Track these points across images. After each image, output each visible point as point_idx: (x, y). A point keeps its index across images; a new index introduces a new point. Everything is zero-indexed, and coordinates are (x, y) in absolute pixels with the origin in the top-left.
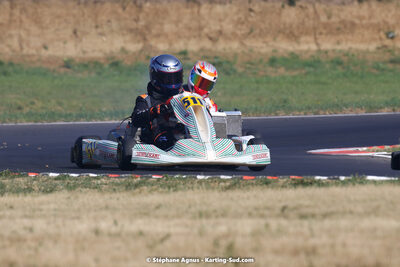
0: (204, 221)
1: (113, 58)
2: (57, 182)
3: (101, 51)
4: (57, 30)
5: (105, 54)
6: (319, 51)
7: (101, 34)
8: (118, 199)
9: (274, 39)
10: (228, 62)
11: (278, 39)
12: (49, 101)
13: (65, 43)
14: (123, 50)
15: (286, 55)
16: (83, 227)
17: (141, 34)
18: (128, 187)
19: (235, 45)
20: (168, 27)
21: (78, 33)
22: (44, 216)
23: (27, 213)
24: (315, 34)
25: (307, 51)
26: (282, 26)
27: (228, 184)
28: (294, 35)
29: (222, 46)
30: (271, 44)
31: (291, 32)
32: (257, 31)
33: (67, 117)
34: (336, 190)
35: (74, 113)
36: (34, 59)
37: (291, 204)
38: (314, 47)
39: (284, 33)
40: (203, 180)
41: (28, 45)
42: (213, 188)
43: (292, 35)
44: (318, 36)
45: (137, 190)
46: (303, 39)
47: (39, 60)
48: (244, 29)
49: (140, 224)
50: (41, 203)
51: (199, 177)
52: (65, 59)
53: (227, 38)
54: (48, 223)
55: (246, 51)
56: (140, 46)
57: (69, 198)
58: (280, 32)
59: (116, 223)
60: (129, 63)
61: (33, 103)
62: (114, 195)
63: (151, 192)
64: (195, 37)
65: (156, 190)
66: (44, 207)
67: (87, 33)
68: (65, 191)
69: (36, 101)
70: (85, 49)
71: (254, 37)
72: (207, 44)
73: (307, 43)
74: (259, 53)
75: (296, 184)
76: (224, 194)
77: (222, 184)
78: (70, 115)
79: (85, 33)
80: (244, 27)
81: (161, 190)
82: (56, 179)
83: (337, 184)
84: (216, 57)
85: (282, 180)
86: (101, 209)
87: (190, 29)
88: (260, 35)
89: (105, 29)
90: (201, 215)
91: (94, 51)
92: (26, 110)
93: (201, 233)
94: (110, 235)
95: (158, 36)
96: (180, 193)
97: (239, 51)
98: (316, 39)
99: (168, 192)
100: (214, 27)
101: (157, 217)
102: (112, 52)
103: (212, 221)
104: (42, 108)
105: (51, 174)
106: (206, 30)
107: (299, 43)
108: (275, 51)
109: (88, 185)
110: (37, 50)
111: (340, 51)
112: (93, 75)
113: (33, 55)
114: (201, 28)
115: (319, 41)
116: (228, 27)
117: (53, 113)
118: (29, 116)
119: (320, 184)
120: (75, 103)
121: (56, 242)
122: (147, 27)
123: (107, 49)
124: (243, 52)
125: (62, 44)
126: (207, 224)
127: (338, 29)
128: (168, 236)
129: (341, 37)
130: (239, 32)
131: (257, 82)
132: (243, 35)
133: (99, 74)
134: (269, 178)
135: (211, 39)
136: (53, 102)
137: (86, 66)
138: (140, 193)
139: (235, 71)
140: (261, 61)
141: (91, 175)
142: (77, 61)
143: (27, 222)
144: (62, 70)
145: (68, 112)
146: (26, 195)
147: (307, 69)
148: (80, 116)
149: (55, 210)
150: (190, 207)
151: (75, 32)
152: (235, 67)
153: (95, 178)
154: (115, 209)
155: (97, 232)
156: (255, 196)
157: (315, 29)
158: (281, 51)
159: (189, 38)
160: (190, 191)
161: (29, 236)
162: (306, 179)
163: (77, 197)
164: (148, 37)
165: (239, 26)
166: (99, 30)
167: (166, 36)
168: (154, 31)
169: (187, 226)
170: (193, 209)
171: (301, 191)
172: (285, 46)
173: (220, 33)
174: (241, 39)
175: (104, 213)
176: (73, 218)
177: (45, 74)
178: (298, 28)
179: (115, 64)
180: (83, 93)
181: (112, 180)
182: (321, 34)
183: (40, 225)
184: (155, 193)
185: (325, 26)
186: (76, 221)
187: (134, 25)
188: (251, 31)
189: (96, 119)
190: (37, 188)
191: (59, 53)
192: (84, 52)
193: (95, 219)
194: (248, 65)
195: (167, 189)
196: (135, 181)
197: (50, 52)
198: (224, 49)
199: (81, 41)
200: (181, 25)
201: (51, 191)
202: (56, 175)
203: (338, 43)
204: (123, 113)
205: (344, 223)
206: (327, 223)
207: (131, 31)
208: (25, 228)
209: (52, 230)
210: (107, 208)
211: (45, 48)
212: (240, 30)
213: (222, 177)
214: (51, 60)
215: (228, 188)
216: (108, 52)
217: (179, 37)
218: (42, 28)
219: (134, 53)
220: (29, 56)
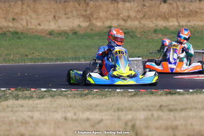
0: (120, 113)
1: (74, 30)
2: (45, 93)
3: (67, 26)
4: (46, 16)
5: (70, 28)
6: (179, 26)
7: (68, 18)
8: (76, 102)
9: (156, 20)
10: (133, 32)
11: (158, 20)
12: (42, 52)
13: (49, 22)
14: (79, 26)
15: (162, 28)
16: (58, 116)
17: (88, 18)
18: (81, 95)
19: (136, 23)
20: (102, 14)
21: (56, 18)
22: (39, 111)
23: (30, 109)
24: (177, 18)
25: (173, 26)
26: (160, 13)
27: (132, 94)
28: (166, 18)
29: (129, 24)
30: (154, 22)
31: (165, 16)
32: (147, 16)
33: (50, 60)
34: (188, 97)
35: (54, 58)
36: (34, 30)
37: (164, 104)
38: (176, 24)
39: (161, 17)
40: (120, 92)
41: (31, 23)
42: (125, 96)
43: (165, 18)
44: (179, 18)
45: (86, 97)
46: (171, 20)
47: (36, 31)
48: (141, 15)
49: (87, 115)
50: (37, 104)
51: (117, 90)
52: (50, 31)
53: (132, 20)
54: (41, 114)
55: (142, 26)
56: (87, 24)
57: (51, 101)
58: (159, 16)
59: (75, 114)
60: (82, 33)
61: (33, 53)
62: (74, 100)
63: (93, 98)
64: (116, 19)
65: (96, 97)
66: (38, 106)
67: (61, 17)
68: (50, 98)
69: (35, 52)
70: (60, 25)
71: (146, 19)
72: (122, 23)
73: (173, 21)
74: (149, 27)
75: (167, 94)
76: (130, 99)
77: (129, 94)
78: (52, 59)
79: (59, 17)
80: (141, 14)
81: (98, 97)
82: (45, 91)
83: (188, 94)
84: (126, 29)
85: (160, 92)
86: (68, 107)
87: (113, 15)
88: (149, 18)
89: (70, 15)
90: (118, 109)
91: (64, 26)
92: (30, 57)
93: (119, 119)
94: (72, 120)
95: (96, 19)
96: (108, 98)
97: (138, 26)
98: (177, 20)
99: (102, 98)
100: (126, 14)
101: (96, 111)
102: (73, 27)
103: (124, 113)
104: (38, 56)
105: (43, 89)
106: (121, 16)
107: (169, 22)
108: (156, 26)
109: (61, 94)
110: (35, 26)
111: (190, 26)
112: (64, 39)
113: (33, 29)
114: (118, 15)
115: (179, 21)
116: (133, 14)
117: (43, 58)
118: (31, 59)
119: (179, 93)
120: (54, 53)
121: (44, 124)
122: (91, 14)
123: (71, 25)
124: (140, 26)
125: (47, 23)
126: (122, 114)
127: (189, 14)
128: (101, 121)
129: (190, 18)
130: (138, 17)
131: (148, 42)
132: (140, 18)
133: (67, 38)
134: (153, 90)
135: (124, 20)
136: (44, 52)
137: (60, 34)
138: (87, 98)
139: (136, 36)
140: (149, 31)
141: (63, 89)
142: (56, 32)
143: (30, 114)
144: (48, 36)
145: (51, 58)
146: (29, 100)
147: (173, 35)
148: (57, 60)
149: (44, 107)
150: (113, 105)
151: (54, 17)
152: (136, 34)
153: (64, 91)
154: (75, 107)
155: (66, 119)
156: (146, 100)
157: (177, 14)
158: (160, 26)
159: (112, 20)
160: (113, 97)
161: (31, 121)
162: (172, 91)
163: (55, 101)
164: (91, 19)
165: (138, 13)
166: (67, 16)
167: (101, 18)
168: (95, 16)
169: (111, 115)
170: (114, 107)
171: (169, 97)
172: (162, 23)
173: (129, 17)
174: (139, 20)
175: (69, 109)
176: (54, 112)
177: (39, 38)
178: (168, 14)
179: (75, 33)
180: (59, 48)
181: (73, 92)
182: (180, 17)
183: (37, 115)
184: (95, 99)
185: (182, 13)
186: (55, 113)
187: (84, 13)
188: (144, 16)
189: (65, 61)
190: (35, 97)
191: (47, 28)
192: (59, 27)
193: (65, 112)
194: (143, 33)
195: (101, 97)
196: (85, 92)
197: (42, 27)
198: (131, 25)
199: (57, 21)
200: (108, 13)
201: (42, 98)
202: (45, 89)
203: (189, 21)
204: (79, 58)
205: (192, 113)
206: (183, 113)
207: (83, 16)
208: (29, 117)
209: (42, 117)
210: (71, 106)
211: (40, 25)
212: (139, 15)
213: (130, 90)
214: (42, 31)
215: (133, 96)
216: (71, 27)
217: (108, 19)
218: (38, 15)
219: (85, 28)
220: (31, 29)
